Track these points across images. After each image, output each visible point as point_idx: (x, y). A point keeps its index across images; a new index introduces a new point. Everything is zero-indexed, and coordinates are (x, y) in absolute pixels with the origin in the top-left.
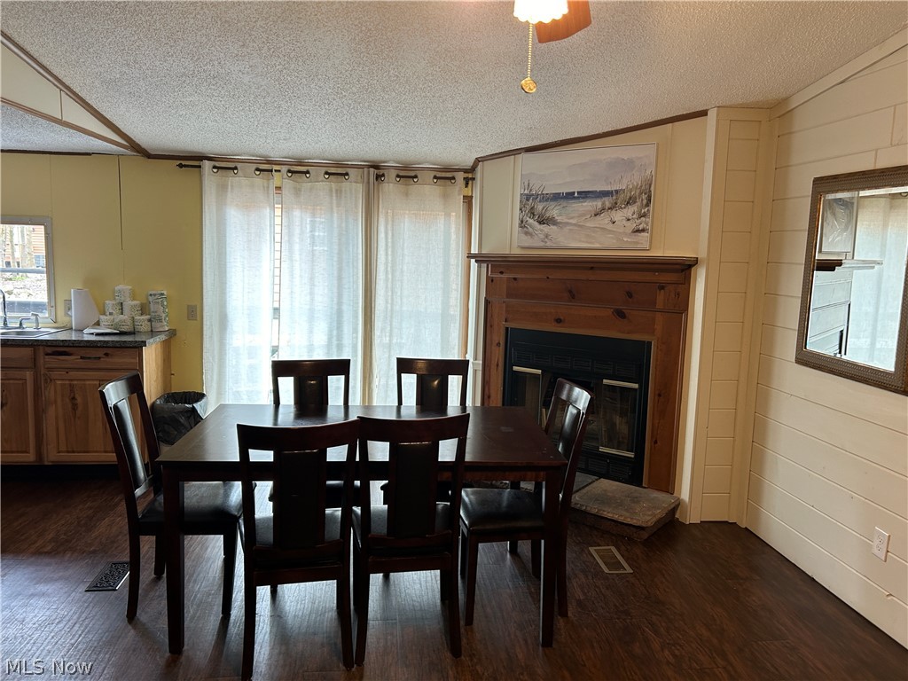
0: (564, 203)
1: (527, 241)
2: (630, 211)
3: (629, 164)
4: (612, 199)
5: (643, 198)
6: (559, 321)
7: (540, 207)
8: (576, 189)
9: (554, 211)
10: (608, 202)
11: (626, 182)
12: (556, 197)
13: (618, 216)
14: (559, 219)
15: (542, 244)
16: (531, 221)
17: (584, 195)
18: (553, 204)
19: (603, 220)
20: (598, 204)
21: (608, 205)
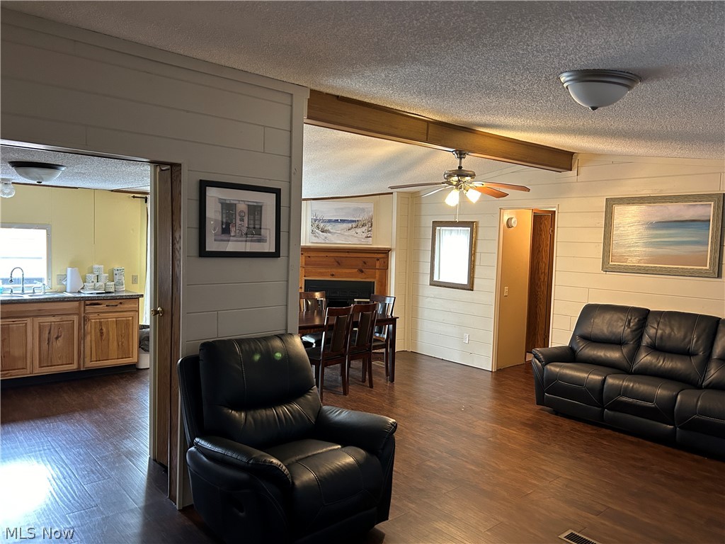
0: (334, 224)
1: (315, 240)
2: (364, 229)
3: (363, 210)
4: (356, 224)
5: (369, 224)
6: (333, 275)
7: (322, 225)
8: (339, 219)
9: (329, 227)
10: (354, 225)
11: (361, 217)
12: (330, 221)
13: (359, 230)
14: (332, 231)
15: (323, 241)
16: (317, 231)
17: (343, 221)
18: (329, 224)
19: (352, 232)
20: (350, 225)
21: (354, 226)
